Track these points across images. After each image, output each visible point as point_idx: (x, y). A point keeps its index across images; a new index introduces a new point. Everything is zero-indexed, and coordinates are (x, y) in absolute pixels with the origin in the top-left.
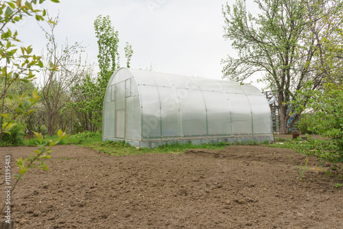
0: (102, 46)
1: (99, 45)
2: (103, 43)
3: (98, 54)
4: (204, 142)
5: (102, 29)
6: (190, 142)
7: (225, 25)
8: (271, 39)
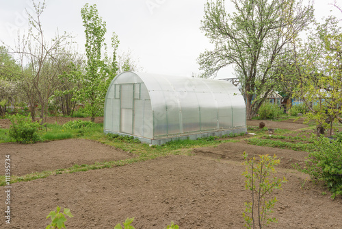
0: (89, 35)
1: (87, 34)
2: (90, 32)
3: (85, 43)
4: (198, 136)
5: (89, 18)
6: (188, 138)
7: (204, 20)
8: (242, 35)
